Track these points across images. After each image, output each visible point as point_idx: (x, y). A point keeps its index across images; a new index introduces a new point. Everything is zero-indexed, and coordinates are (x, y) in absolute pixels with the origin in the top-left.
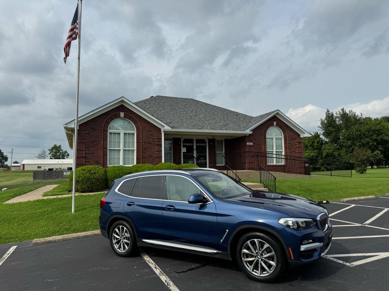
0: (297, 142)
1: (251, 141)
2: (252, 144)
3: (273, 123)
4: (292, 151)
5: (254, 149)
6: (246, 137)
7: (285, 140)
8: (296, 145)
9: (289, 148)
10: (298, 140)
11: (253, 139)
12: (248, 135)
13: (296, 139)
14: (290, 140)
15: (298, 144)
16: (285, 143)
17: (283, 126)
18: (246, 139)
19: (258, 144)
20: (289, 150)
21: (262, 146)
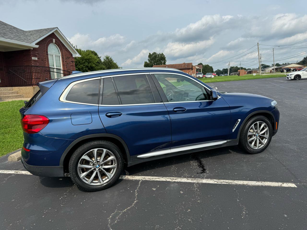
0: (71, 61)
1: (36, 56)
2: (36, 59)
3: (53, 40)
4: (68, 68)
5: (39, 64)
6: (31, 51)
7: (63, 58)
8: (70, 63)
9: (66, 65)
10: (71, 59)
11: (37, 54)
12: (32, 49)
13: (70, 58)
14: (66, 59)
15: (71, 62)
16: (63, 61)
17: (60, 44)
18: (30, 53)
19: (42, 60)
20: (66, 67)
21: (45, 62)
